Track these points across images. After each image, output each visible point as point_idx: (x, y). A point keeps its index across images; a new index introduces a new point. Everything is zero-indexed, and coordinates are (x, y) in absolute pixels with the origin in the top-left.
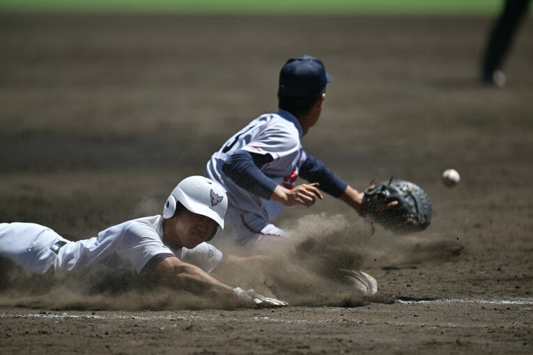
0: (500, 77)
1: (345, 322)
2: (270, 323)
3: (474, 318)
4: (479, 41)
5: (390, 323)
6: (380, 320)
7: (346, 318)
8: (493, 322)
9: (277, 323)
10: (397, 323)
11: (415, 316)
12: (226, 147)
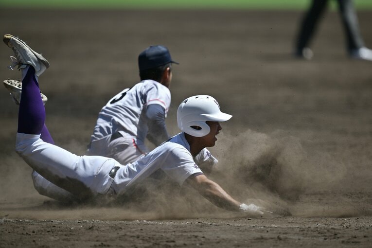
0: (309, 53)
1: (199, 224)
2: (148, 224)
3: (290, 221)
4: (293, 28)
5: (231, 224)
6: (224, 222)
7: (200, 221)
8: (303, 223)
9: (152, 224)
10: (236, 224)
11: (249, 219)
12: (114, 100)
